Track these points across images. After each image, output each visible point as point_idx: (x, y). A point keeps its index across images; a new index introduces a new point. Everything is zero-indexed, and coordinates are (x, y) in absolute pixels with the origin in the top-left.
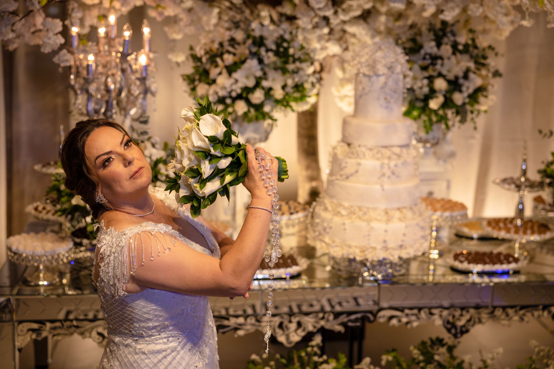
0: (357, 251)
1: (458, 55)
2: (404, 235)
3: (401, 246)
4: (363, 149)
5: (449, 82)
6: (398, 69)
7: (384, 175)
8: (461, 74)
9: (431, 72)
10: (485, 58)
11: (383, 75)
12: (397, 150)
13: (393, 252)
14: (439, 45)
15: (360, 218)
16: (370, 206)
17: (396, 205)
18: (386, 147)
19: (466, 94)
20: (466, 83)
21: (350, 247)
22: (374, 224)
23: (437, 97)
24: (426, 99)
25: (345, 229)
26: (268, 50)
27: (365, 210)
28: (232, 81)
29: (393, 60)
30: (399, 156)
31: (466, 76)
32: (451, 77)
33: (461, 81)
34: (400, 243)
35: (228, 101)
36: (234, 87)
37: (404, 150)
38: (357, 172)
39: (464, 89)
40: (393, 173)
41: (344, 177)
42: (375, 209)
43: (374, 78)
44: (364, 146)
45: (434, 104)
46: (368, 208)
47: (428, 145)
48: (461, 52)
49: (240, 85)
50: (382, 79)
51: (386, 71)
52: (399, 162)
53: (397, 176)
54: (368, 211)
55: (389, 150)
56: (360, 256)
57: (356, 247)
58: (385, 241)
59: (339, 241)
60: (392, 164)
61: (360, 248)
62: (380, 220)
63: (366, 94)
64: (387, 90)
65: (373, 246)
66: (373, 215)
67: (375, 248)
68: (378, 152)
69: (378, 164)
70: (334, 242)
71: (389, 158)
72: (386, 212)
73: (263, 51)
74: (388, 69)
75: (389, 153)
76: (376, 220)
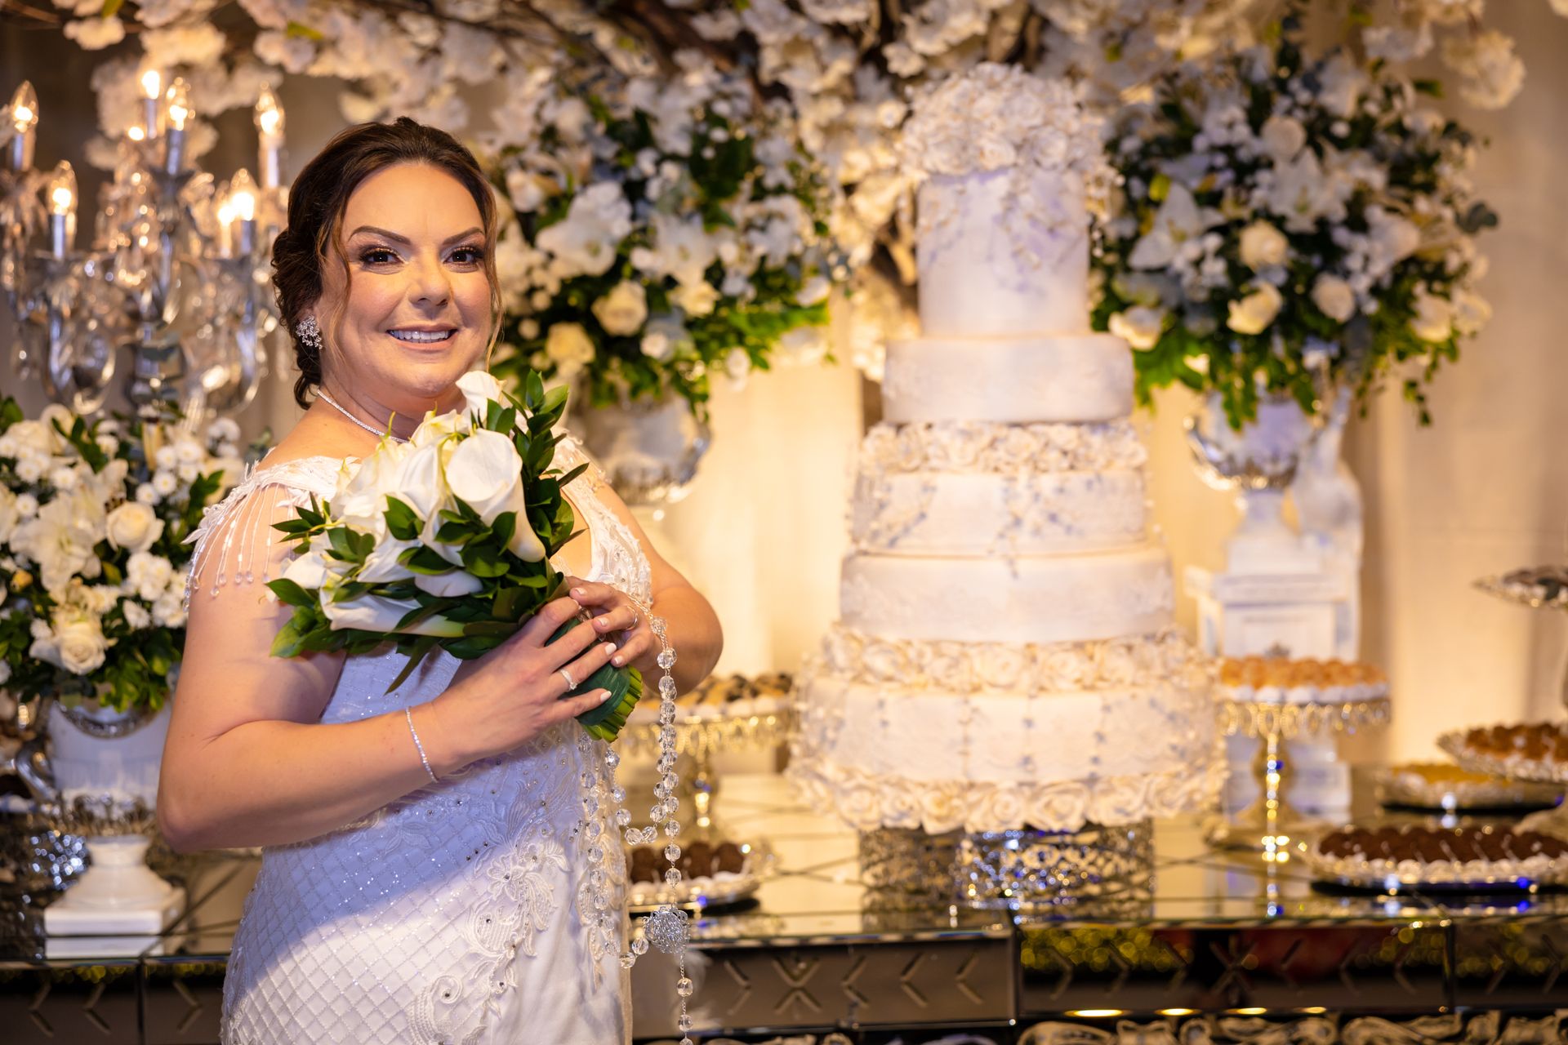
0: (928, 800)
1: (1330, 151)
3: (1091, 781)
4: (941, 435)
5: (1296, 240)
6: (1058, 149)
7: (1017, 522)
8: (1339, 213)
9: (1230, 210)
10: (1429, 161)
11: (1002, 170)
12: (1065, 436)
13: (1060, 803)
14: (1257, 118)
15: (938, 683)
16: (972, 636)
17: (1069, 634)
18: (1021, 425)
19: (1363, 283)
20: (1360, 244)
21: (901, 785)
22: (986, 702)
23: (1254, 292)
24: (1219, 302)
25: (884, 723)
26: (664, 158)
27: (954, 650)
28: (536, 257)
29: (1037, 121)
30: (1073, 460)
31: (1357, 222)
32: (1303, 224)
33: (1341, 236)
34: (1086, 770)
35: (529, 330)
36: (539, 277)
37: (1096, 440)
38: (923, 516)
39: (1354, 263)
40: (1052, 517)
41: (883, 540)
42: (988, 647)
44: (946, 424)
45: (1246, 318)
46: (964, 645)
47: (1260, 483)
48: (1341, 144)
49: (562, 269)
50: (1000, 186)
51: (1009, 156)
52: (1076, 480)
53: (1069, 529)
54: (965, 655)
55: (1035, 434)
56: (939, 819)
57: (923, 785)
58: (1027, 761)
59: (867, 771)
60: (1047, 483)
61: (937, 788)
62: (1009, 687)
63: (949, 245)
64: (1019, 224)
65: (981, 777)
66: (982, 667)
67: (989, 786)
68: (993, 444)
69: (995, 482)
70: (850, 774)
71: (1036, 466)
72: (1030, 654)
73: (646, 162)
74: (1018, 148)
75: (1035, 445)
76: (993, 685)
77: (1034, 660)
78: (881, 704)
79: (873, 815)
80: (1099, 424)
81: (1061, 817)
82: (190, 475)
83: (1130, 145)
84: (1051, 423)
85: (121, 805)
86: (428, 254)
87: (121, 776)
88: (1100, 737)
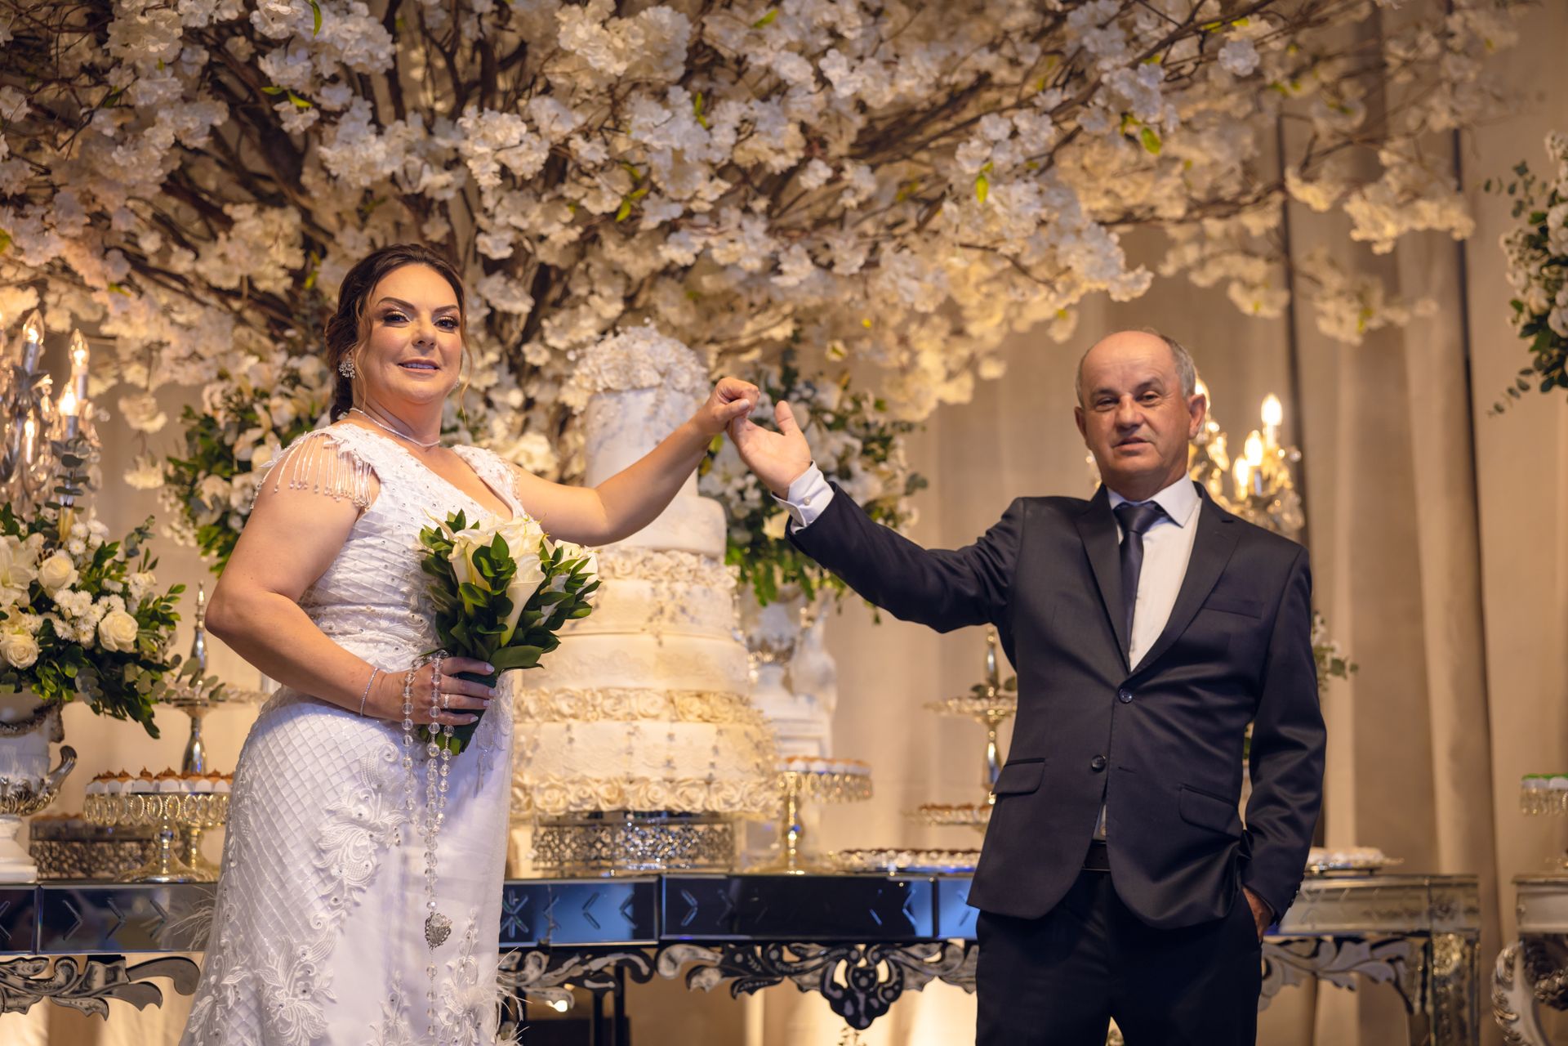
0: (602, 790)
1: (824, 430)
3: (709, 780)
7: (661, 611)
8: (833, 464)
10: (885, 443)
11: (651, 387)
12: (690, 560)
15: (606, 715)
16: (631, 684)
17: (695, 685)
21: (583, 781)
24: (756, 519)
25: (571, 740)
27: (618, 694)
31: (844, 472)
37: (708, 566)
40: (682, 610)
42: (641, 691)
43: (630, 397)
45: (774, 528)
46: (625, 690)
47: (768, 658)
48: (830, 426)
50: (649, 398)
51: (656, 379)
52: (697, 589)
53: (693, 619)
54: (627, 697)
55: (671, 557)
56: (609, 801)
57: (598, 781)
58: (669, 763)
59: (557, 776)
60: (680, 587)
61: (609, 782)
62: (656, 717)
63: (613, 436)
65: (638, 774)
66: (637, 704)
67: (645, 780)
68: (643, 562)
69: (646, 586)
70: (543, 779)
71: (672, 577)
72: (670, 697)
74: (662, 375)
75: (671, 563)
76: (644, 716)
77: (672, 701)
78: (569, 728)
79: (562, 805)
80: (713, 559)
81: (691, 802)
82: (97, 541)
84: (682, 550)
85: (14, 787)
86: (426, 316)
87: (15, 765)
88: (716, 750)
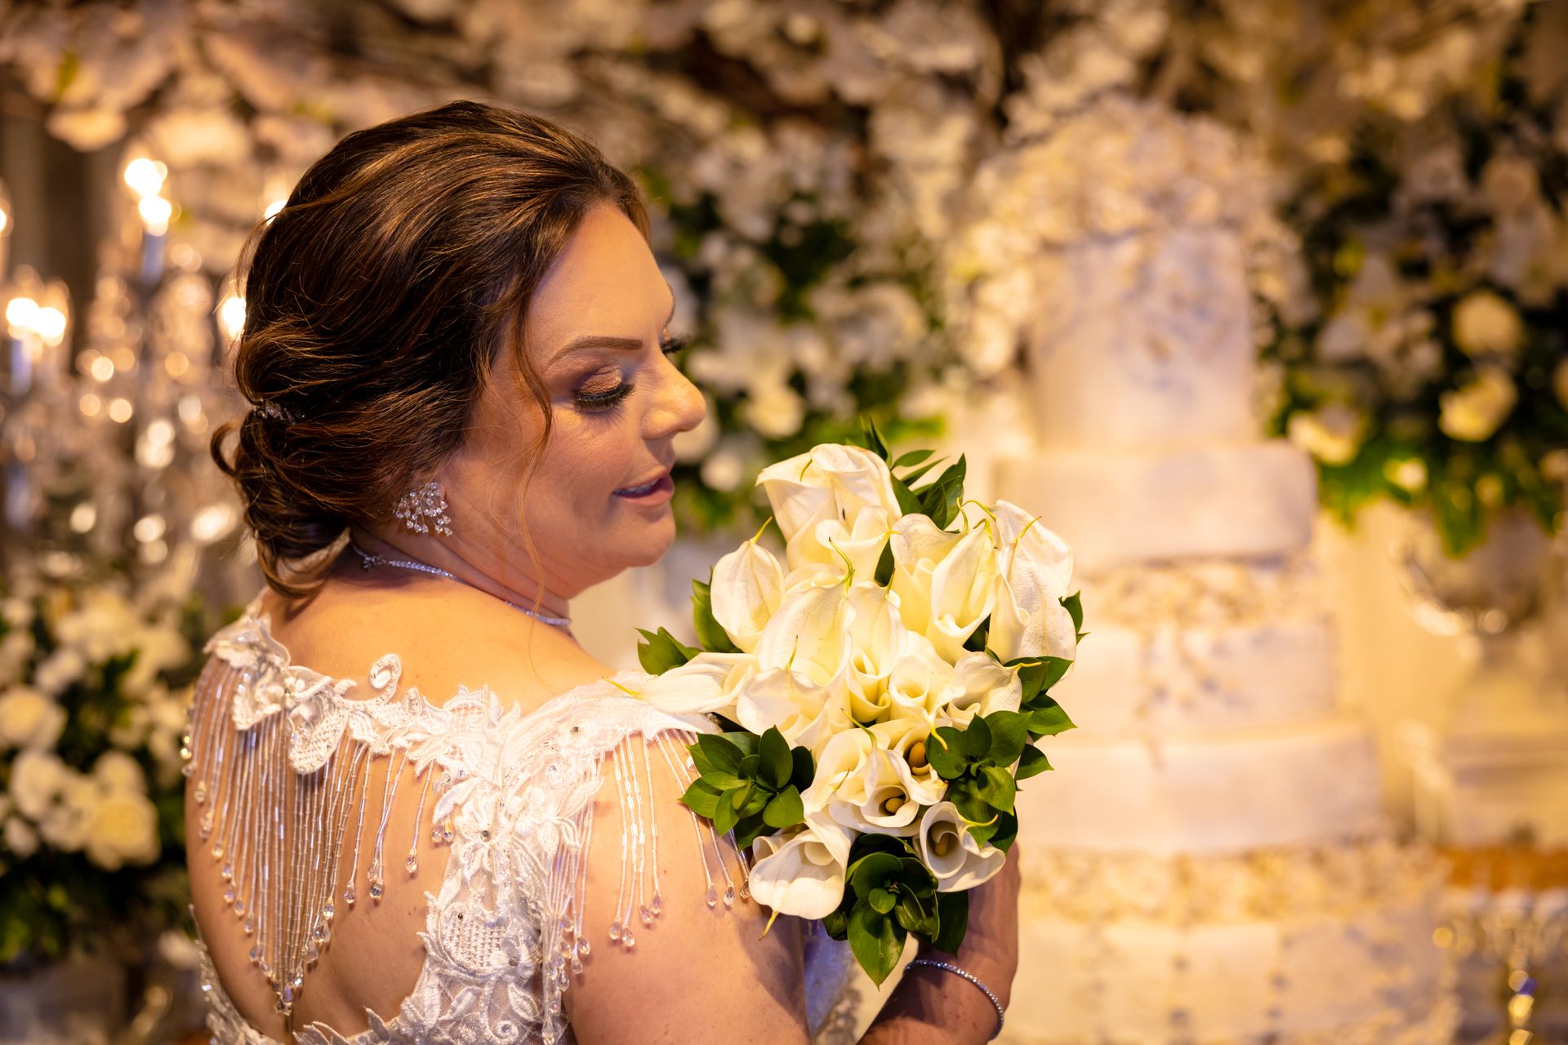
2: (1279, 982)
3: (1268, 1038)
5: (1531, 314)
6: (1205, 204)
7: (1160, 694)
9: (1442, 281)
11: (1130, 232)
12: (1223, 578)
14: (1475, 164)
16: (1105, 844)
18: (1163, 564)
22: (1124, 935)
23: (1476, 382)
24: (1429, 396)
26: (736, 243)
27: (1081, 865)
29: (1175, 169)
30: (1235, 608)
32: (1539, 295)
34: (1262, 1025)
37: (1267, 582)
40: (1209, 685)
42: (1124, 860)
43: (1095, 255)
45: (1466, 418)
46: (1095, 860)
47: (1494, 620)
50: (1128, 252)
51: (1140, 215)
52: (1240, 635)
53: (1232, 701)
55: (1183, 576)
58: (1179, 1015)
60: (1199, 641)
62: (1155, 914)
63: (1065, 333)
64: (1157, 302)
65: (1119, 1035)
66: (1120, 887)
68: (1127, 591)
69: (1130, 641)
71: (1183, 615)
72: (1183, 871)
73: (714, 251)
74: (1153, 203)
75: (1183, 592)
76: (1136, 911)
77: (1187, 879)
80: (1272, 561)
83: (1315, 208)
88: (1282, 983)
